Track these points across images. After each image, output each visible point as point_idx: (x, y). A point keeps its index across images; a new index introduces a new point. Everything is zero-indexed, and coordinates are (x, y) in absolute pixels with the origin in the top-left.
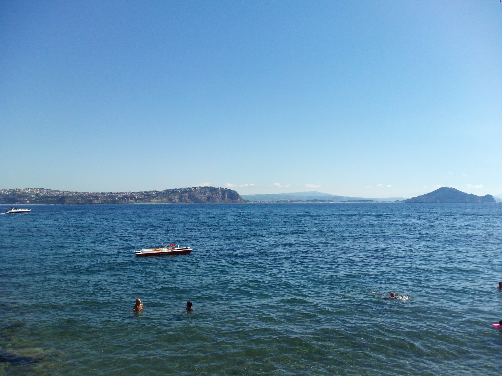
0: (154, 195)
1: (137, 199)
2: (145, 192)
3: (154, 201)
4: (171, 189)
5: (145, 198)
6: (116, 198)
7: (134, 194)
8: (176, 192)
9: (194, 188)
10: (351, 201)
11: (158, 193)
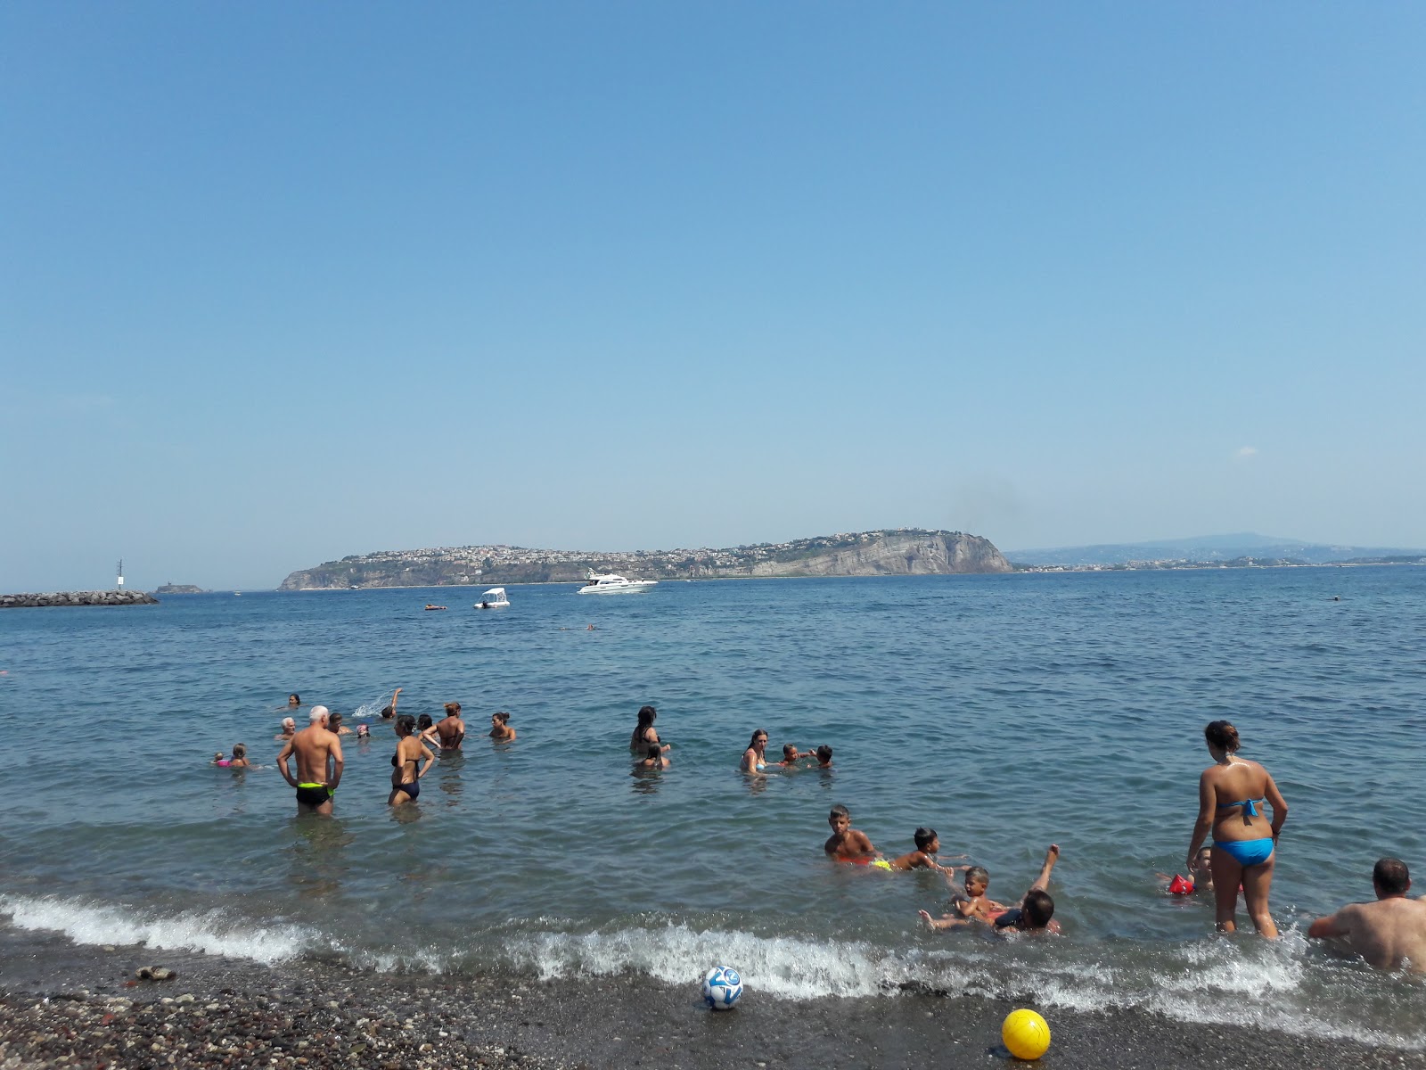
0: (762, 555)
1: (719, 567)
2: (742, 548)
3: (764, 570)
4: (806, 540)
5: (740, 563)
6: (670, 566)
7: (714, 554)
8: (820, 545)
9: (867, 533)
10: (1364, 560)
11: (773, 551)
